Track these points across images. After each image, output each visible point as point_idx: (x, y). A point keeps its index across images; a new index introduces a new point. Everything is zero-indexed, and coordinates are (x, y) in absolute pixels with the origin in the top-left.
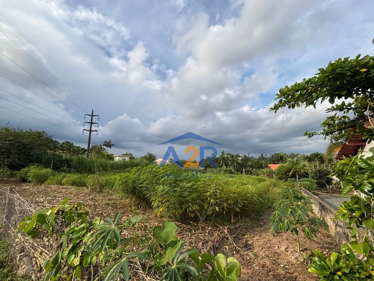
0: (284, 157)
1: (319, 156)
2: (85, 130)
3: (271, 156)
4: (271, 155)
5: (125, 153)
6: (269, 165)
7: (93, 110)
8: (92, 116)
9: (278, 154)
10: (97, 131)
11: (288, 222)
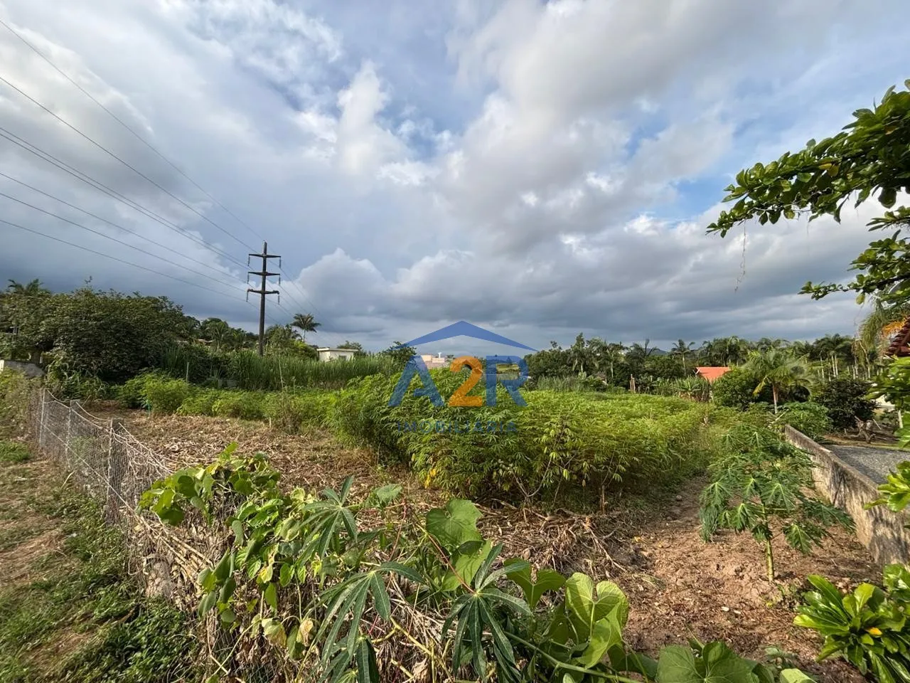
0: (742, 349)
1: (841, 346)
2: (252, 291)
3: (706, 345)
4: (705, 342)
5: (344, 344)
6: (700, 369)
7: (266, 244)
8: (265, 257)
9: (725, 342)
10: (277, 292)
11: (747, 510)
